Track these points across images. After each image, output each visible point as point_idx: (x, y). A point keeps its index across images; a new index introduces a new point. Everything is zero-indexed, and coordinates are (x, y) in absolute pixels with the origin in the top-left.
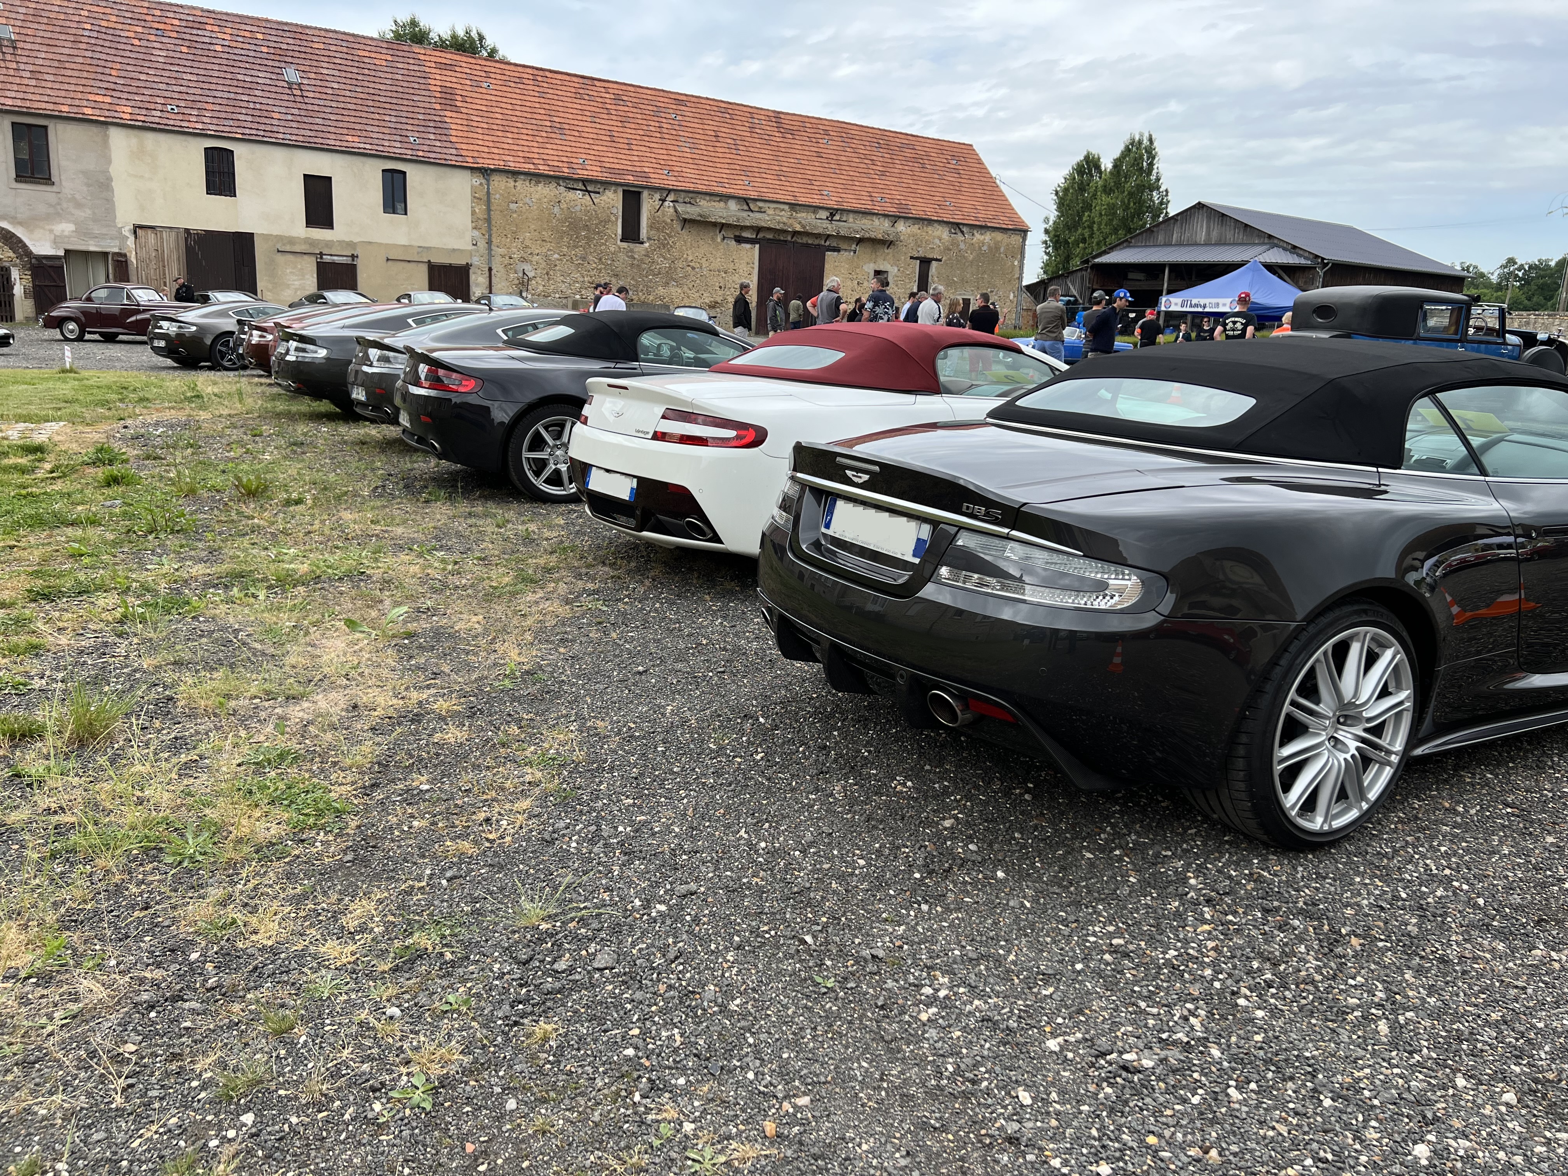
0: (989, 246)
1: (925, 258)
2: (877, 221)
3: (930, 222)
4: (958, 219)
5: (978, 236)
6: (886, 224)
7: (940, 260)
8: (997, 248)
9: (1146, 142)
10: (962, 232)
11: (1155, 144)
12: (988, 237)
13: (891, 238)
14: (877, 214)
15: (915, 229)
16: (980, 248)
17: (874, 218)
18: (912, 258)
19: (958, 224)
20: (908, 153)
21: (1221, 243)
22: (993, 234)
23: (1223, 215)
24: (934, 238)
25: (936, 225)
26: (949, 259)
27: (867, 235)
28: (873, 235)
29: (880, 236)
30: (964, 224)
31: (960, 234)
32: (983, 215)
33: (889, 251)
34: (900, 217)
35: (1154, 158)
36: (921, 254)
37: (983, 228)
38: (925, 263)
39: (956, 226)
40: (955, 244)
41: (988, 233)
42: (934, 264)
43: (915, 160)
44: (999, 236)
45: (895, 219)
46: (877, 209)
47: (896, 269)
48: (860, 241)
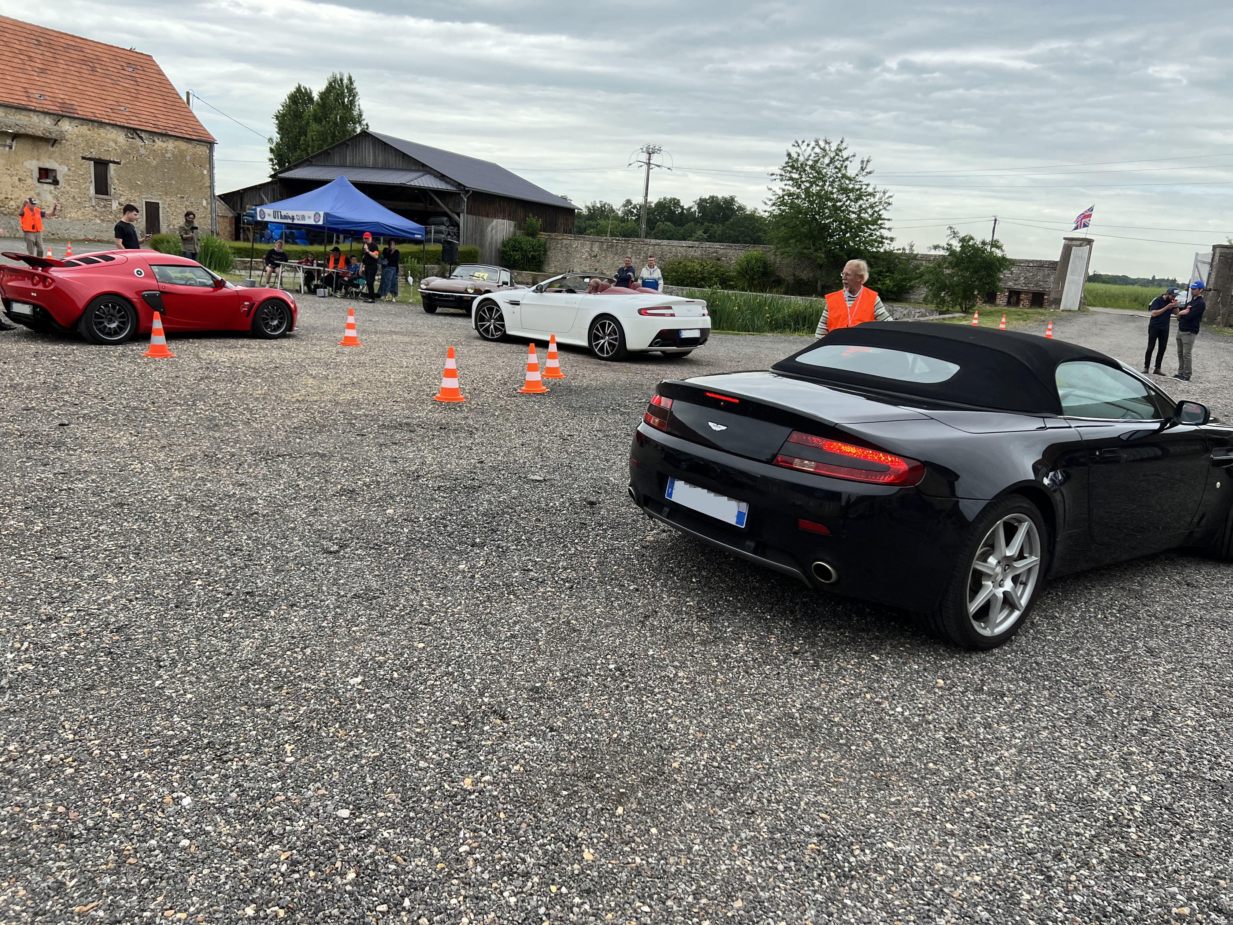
0: (173, 153)
1: (100, 159)
2: (35, 119)
3: (101, 124)
4: (134, 124)
5: (159, 143)
6: (48, 122)
7: (118, 163)
8: (184, 157)
9: (345, 81)
10: (141, 138)
11: (355, 85)
12: (171, 145)
13: (54, 136)
14: (35, 111)
15: (84, 129)
16: (163, 155)
17: (31, 114)
18: (83, 158)
19: (135, 130)
20: (74, 55)
21: (385, 167)
22: (176, 143)
23: (385, 143)
24: (108, 140)
25: (108, 127)
26: (129, 163)
27: (22, 131)
28: (30, 131)
29: (40, 134)
30: (141, 130)
31: (138, 139)
32: (163, 123)
33: (54, 149)
34: (63, 116)
35: (354, 96)
36: (94, 155)
37: (164, 135)
38: (101, 166)
39: (134, 132)
40: (132, 147)
41: (171, 141)
42: (112, 166)
43: (84, 62)
44: (183, 145)
45: (58, 117)
46: (33, 105)
47: (66, 169)
48: (15, 136)
